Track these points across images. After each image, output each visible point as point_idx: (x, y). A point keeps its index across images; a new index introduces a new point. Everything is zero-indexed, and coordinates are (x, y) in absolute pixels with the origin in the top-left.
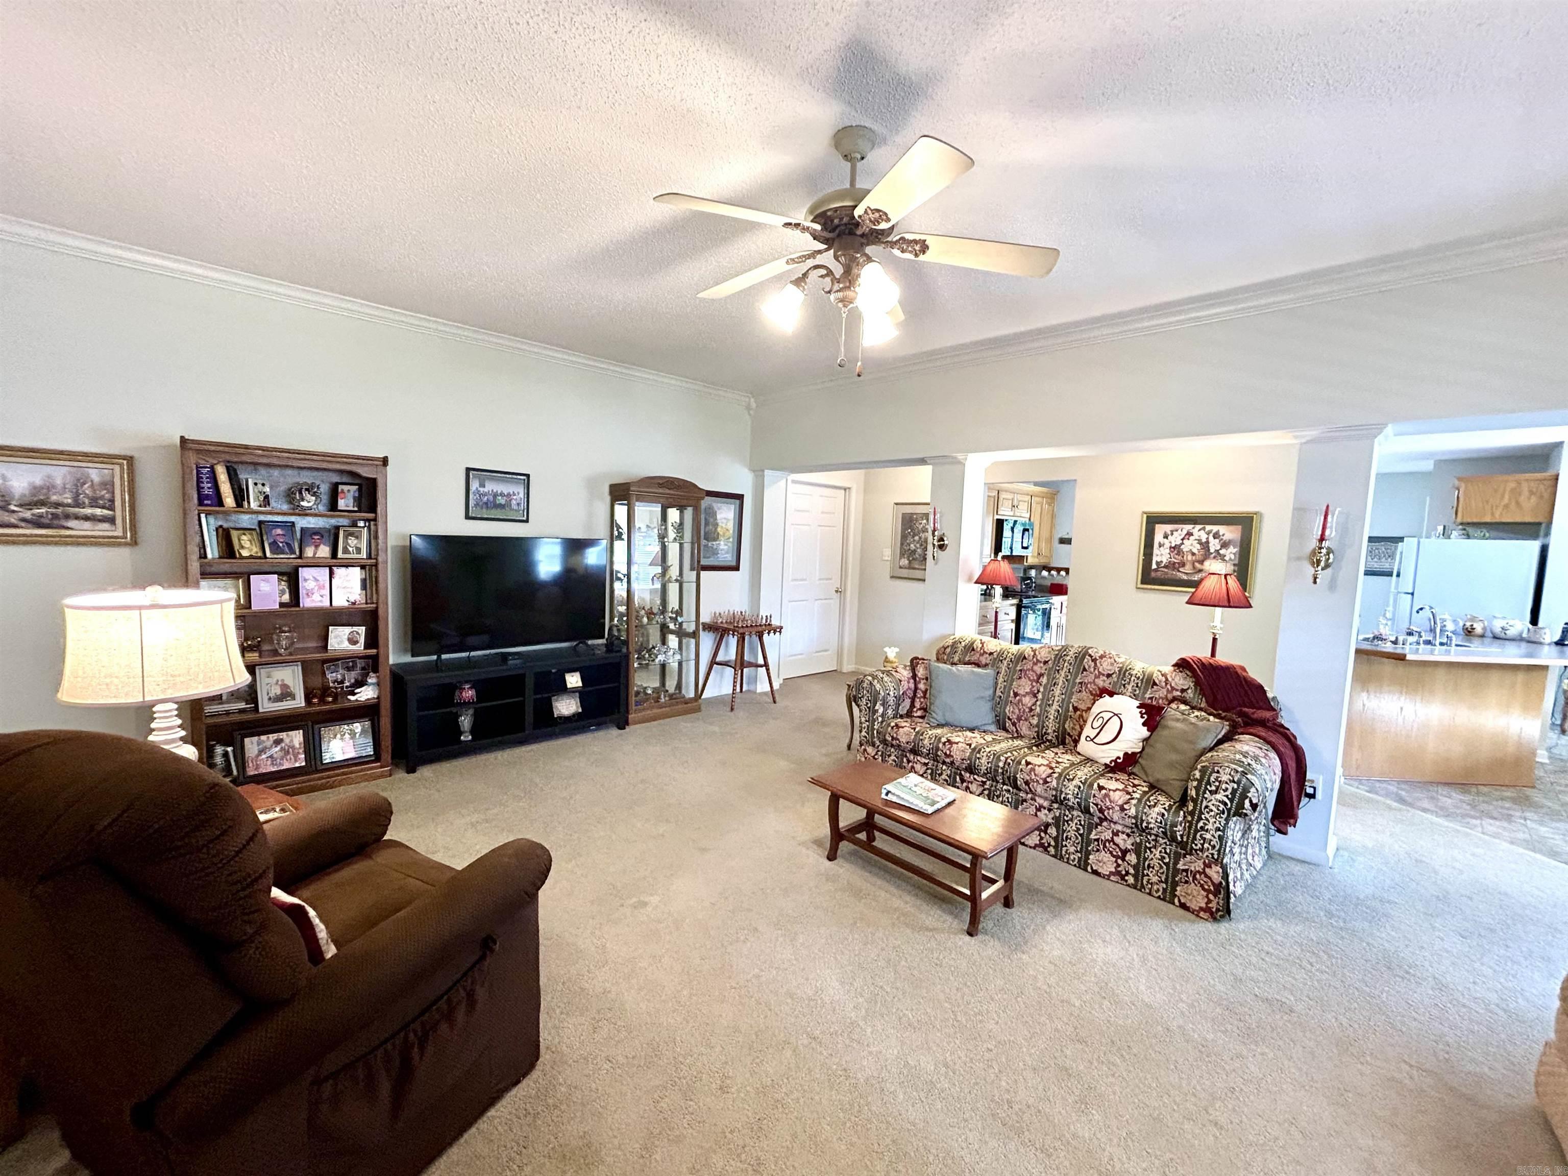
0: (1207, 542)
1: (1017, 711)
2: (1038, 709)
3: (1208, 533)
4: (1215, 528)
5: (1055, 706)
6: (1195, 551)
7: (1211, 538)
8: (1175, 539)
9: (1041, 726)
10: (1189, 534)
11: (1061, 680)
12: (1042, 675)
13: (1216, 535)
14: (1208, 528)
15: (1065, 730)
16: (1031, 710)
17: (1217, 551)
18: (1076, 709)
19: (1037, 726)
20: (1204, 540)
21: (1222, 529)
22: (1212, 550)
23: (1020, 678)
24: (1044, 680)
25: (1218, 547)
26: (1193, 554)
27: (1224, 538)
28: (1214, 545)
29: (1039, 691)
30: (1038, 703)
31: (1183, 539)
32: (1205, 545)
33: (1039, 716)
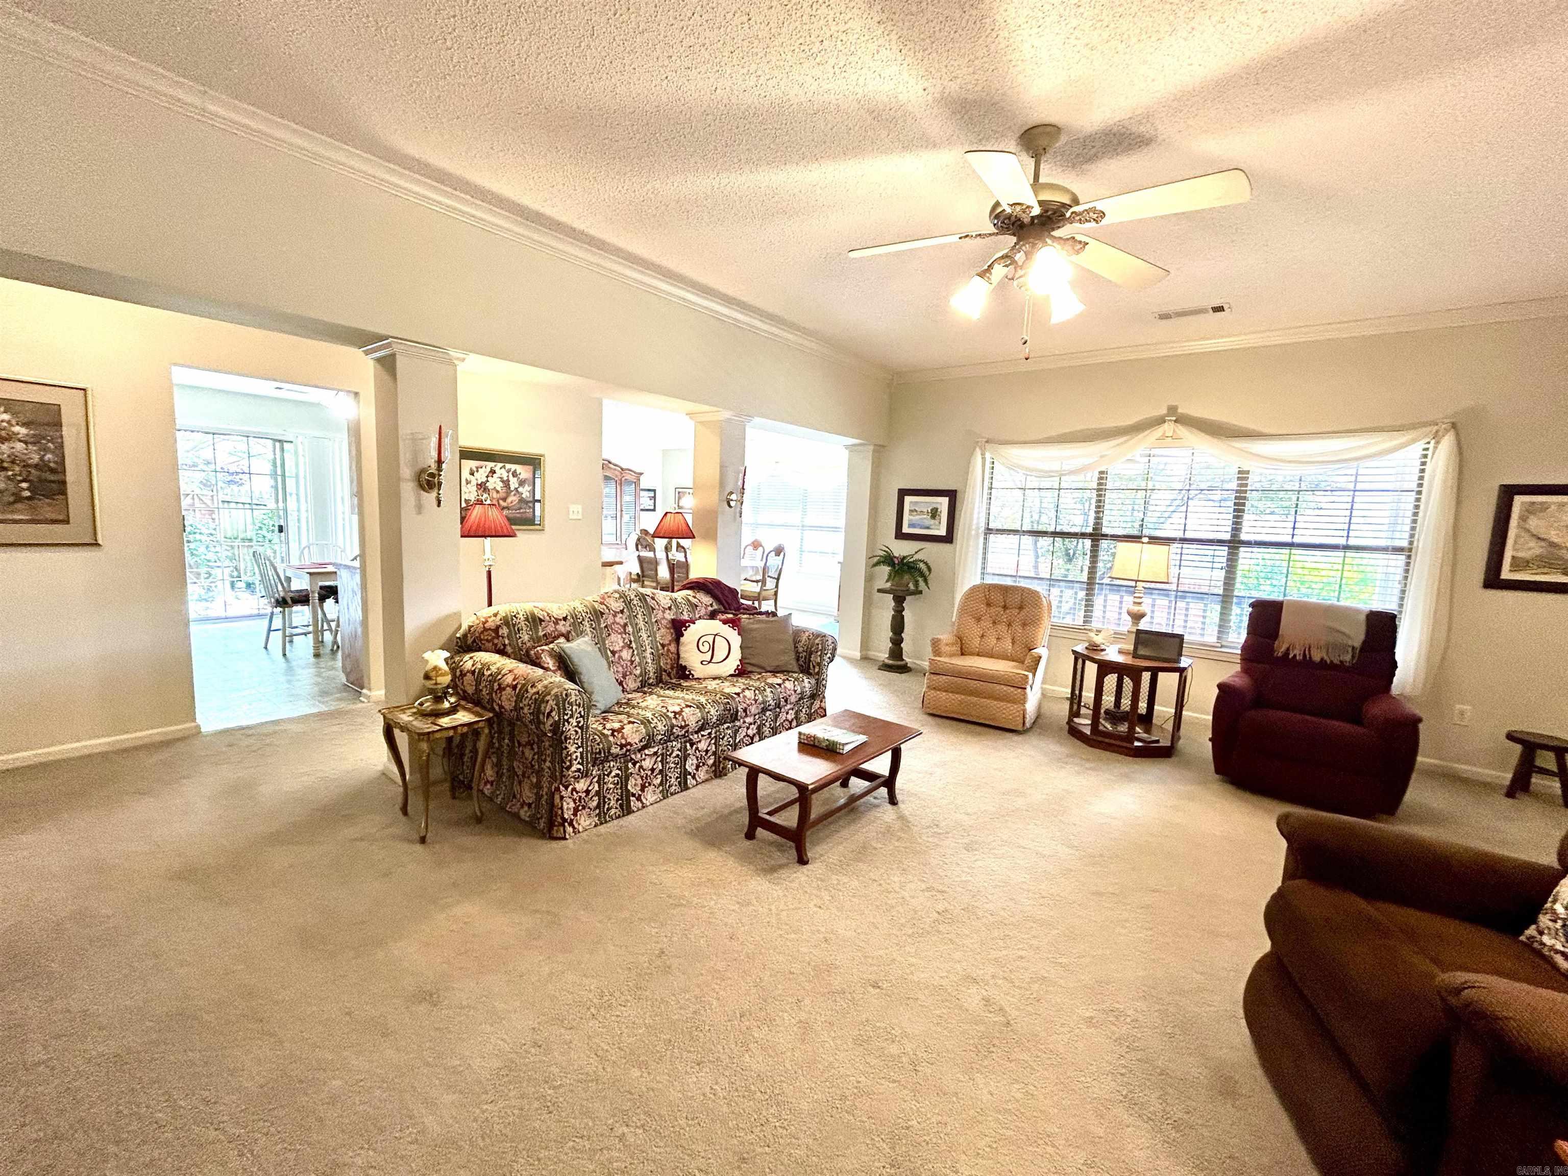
0: (508, 481)
1: (620, 669)
2: (637, 658)
3: (508, 471)
4: (513, 467)
5: (649, 650)
6: (499, 489)
7: (511, 476)
8: (481, 476)
9: (644, 673)
10: (493, 472)
11: (641, 624)
12: (625, 625)
13: (515, 474)
14: (508, 466)
15: (661, 667)
16: (632, 662)
17: (516, 489)
18: (663, 646)
19: (641, 675)
20: (505, 478)
21: (518, 468)
22: (512, 489)
23: (609, 635)
24: (630, 629)
25: (517, 486)
26: (498, 492)
27: (521, 477)
28: (514, 483)
29: (631, 641)
30: (635, 652)
31: (487, 477)
32: (506, 483)
33: (640, 664)
